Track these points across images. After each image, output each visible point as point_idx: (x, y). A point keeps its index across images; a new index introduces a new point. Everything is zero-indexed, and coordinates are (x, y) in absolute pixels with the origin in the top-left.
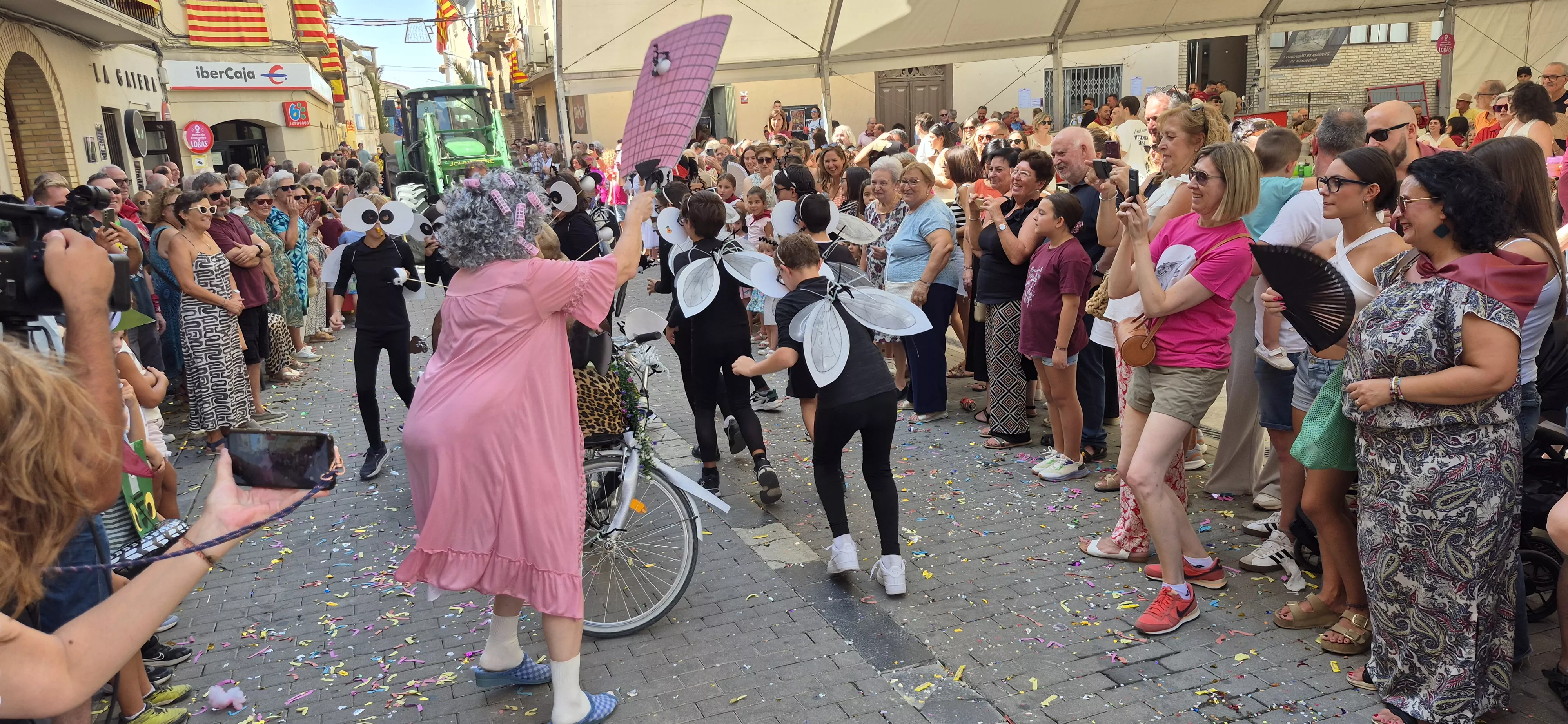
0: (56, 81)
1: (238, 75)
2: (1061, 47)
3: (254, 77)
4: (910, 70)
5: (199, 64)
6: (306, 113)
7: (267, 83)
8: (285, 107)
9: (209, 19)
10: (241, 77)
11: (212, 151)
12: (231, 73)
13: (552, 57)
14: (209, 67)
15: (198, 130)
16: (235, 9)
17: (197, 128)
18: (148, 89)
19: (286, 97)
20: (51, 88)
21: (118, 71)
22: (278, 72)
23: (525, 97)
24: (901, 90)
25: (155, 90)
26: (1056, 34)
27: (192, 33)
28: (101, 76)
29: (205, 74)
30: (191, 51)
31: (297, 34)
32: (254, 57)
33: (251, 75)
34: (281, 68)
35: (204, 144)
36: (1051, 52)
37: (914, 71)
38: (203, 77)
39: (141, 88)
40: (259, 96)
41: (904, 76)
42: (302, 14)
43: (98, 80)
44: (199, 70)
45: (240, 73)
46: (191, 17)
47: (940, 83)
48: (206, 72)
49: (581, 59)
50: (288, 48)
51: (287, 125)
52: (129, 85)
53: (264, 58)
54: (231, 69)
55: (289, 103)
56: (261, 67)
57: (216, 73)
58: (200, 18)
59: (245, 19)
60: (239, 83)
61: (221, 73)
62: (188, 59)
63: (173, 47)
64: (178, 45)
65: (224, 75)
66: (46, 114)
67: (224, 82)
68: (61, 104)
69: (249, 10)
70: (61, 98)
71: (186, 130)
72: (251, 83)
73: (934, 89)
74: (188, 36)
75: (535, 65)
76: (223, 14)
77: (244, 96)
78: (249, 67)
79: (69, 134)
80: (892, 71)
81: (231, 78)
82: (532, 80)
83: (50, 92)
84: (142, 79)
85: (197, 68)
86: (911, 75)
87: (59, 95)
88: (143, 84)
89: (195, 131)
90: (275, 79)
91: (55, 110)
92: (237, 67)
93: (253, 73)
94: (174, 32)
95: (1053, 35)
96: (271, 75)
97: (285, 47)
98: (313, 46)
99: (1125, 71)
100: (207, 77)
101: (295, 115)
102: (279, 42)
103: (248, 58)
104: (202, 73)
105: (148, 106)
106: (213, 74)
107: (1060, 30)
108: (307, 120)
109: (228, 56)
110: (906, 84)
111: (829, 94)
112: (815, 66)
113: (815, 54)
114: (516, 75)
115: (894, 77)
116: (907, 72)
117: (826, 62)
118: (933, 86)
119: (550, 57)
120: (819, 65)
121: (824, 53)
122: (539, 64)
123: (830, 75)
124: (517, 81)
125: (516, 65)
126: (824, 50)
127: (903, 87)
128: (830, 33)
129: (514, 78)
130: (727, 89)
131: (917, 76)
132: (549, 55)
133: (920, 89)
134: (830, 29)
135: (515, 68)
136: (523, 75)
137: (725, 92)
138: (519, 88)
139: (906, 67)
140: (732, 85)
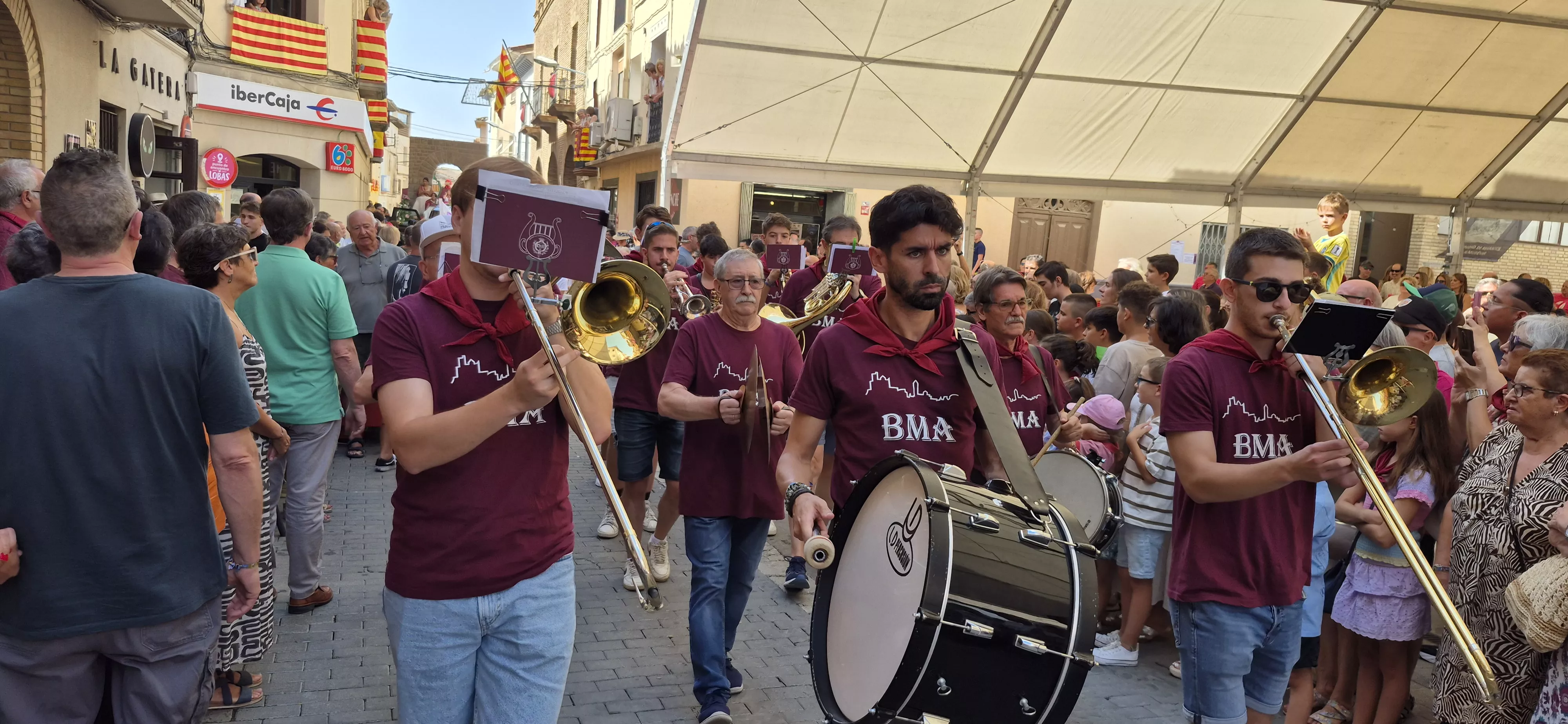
0: (38, 48)
1: (281, 102)
2: (1242, 200)
3: (298, 108)
4: (1054, 202)
5: (236, 82)
6: (352, 159)
7: (313, 116)
8: (329, 147)
9: (257, 32)
10: (283, 105)
11: (234, 186)
12: (272, 99)
14: (247, 87)
15: (220, 159)
16: (290, 26)
17: (220, 157)
18: (169, 94)
19: (332, 137)
20: (28, 56)
21: (133, 61)
22: (326, 106)
24: (1041, 224)
25: (177, 98)
26: (1237, 184)
27: (235, 45)
28: (108, 61)
29: (241, 96)
30: (229, 66)
31: (356, 68)
32: (303, 85)
33: (296, 105)
34: (331, 102)
35: (226, 177)
36: (1227, 204)
37: (1058, 204)
38: (238, 98)
39: (160, 91)
40: (300, 130)
41: (1046, 208)
42: (366, 47)
43: (102, 65)
44: (235, 89)
45: (283, 100)
46: (237, 27)
47: (1084, 221)
48: (243, 93)
49: (700, 136)
50: (344, 82)
51: (328, 168)
52: (145, 83)
53: (315, 88)
54: (273, 94)
55: (334, 144)
56: (308, 98)
57: (255, 97)
58: (246, 30)
59: (299, 40)
60: (280, 112)
61: (261, 96)
62: (224, 75)
63: (209, 58)
64: (215, 56)
65: (263, 99)
66: (13, 91)
67: (262, 108)
68: (39, 82)
69: (307, 30)
70: (41, 73)
71: (206, 156)
72: (294, 114)
73: (1078, 227)
74: (229, 49)
75: (617, 141)
76: (275, 30)
77: (282, 128)
78: (295, 95)
79: (43, 126)
80: (1036, 200)
81: (272, 104)
82: (609, 157)
83: (24, 61)
84: (164, 79)
85: (233, 86)
86: (1054, 208)
87: (37, 69)
88: (164, 87)
89: (217, 160)
90: (323, 114)
91: (27, 88)
92: (281, 93)
93: (298, 103)
94: (214, 40)
95: (1233, 185)
96: (319, 108)
97: (341, 80)
98: (371, 85)
100: (243, 99)
101: (339, 158)
102: (335, 72)
103: (295, 85)
104: (238, 94)
105: (164, 115)
106: (251, 97)
107: (1243, 180)
108: (352, 166)
109: (273, 79)
110: (1047, 217)
111: (975, 216)
112: (962, 182)
113: (965, 168)
114: (582, 152)
115: (1035, 206)
116: (1050, 202)
117: (976, 179)
118: (1077, 223)
119: (636, 135)
120: (967, 181)
121: (976, 169)
122: (621, 142)
123: (979, 195)
124: (582, 159)
125: (586, 141)
126: (977, 165)
127: (1043, 220)
128: (988, 146)
129: (578, 155)
130: (847, 196)
131: (1060, 210)
132: (635, 133)
133: (1063, 226)
134: (989, 142)
135: (582, 145)
136: (593, 152)
137: (844, 199)
138: (584, 166)
139: (1051, 198)
140: (855, 190)
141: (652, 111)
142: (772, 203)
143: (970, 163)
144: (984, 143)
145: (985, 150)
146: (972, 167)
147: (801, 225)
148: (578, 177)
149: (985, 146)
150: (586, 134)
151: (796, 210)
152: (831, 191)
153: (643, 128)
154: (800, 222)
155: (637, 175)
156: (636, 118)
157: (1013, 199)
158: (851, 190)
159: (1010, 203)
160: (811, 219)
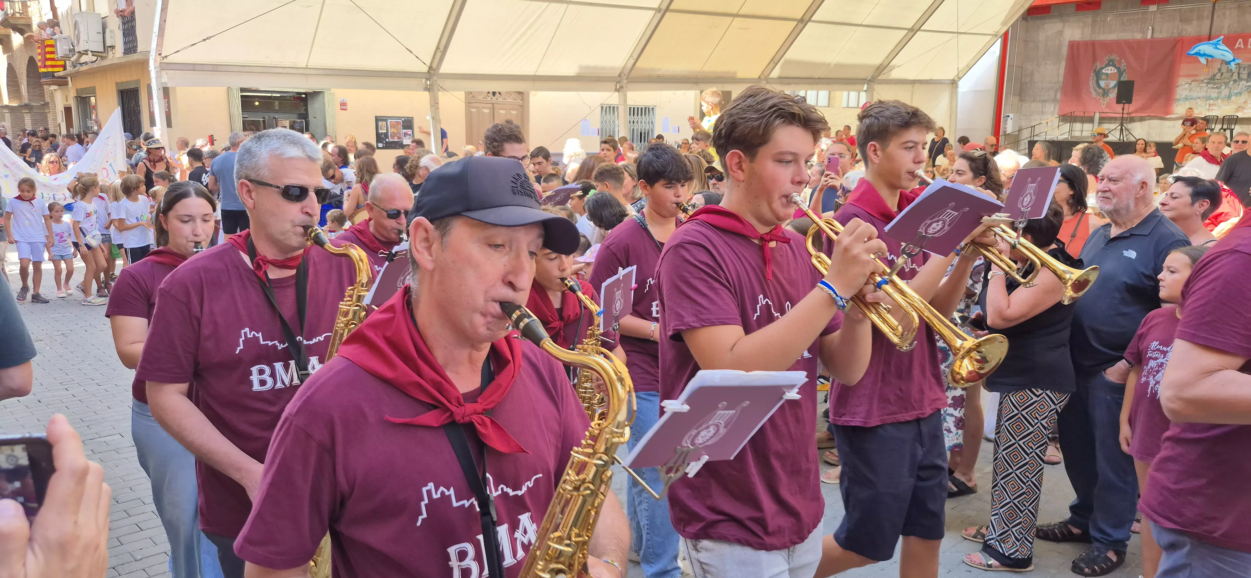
2: (626, 87)
4: (494, 93)
13: (113, 47)
23: (53, 87)
24: (486, 111)
26: (622, 75)
36: (617, 90)
37: (497, 94)
41: (489, 99)
47: (519, 107)
49: (184, 48)
73: (514, 112)
75: (89, 52)
80: (480, 93)
82: (84, 68)
86: (494, 98)
95: (620, 75)
99: (657, 111)
107: (626, 72)
110: (490, 106)
111: (438, 108)
112: (424, 80)
113: (425, 69)
114: (48, 63)
115: (481, 98)
116: (491, 94)
117: (435, 78)
118: (513, 110)
119: (110, 47)
120: (427, 79)
121: (434, 70)
122: (94, 53)
123: (439, 90)
124: (50, 70)
125: (52, 53)
126: (434, 66)
127: (488, 108)
128: (441, 50)
129: (45, 66)
130: (326, 95)
131: (500, 99)
132: (108, 43)
133: (503, 112)
134: (442, 47)
135: (48, 56)
136: (62, 63)
137: (324, 97)
138: (54, 76)
139: (491, 90)
140: (333, 90)
141: (124, 24)
142: (257, 103)
143: (428, 64)
144: (438, 48)
145: (439, 54)
146: (430, 68)
147: (288, 122)
148: (45, 87)
149: (438, 51)
150: (51, 46)
151: (277, 108)
152: (311, 91)
153: (116, 38)
154: (286, 119)
155: (117, 84)
156: (107, 31)
157: (463, 93)
158: (329, 89)
159: (461, 95)
160: (295, 116)
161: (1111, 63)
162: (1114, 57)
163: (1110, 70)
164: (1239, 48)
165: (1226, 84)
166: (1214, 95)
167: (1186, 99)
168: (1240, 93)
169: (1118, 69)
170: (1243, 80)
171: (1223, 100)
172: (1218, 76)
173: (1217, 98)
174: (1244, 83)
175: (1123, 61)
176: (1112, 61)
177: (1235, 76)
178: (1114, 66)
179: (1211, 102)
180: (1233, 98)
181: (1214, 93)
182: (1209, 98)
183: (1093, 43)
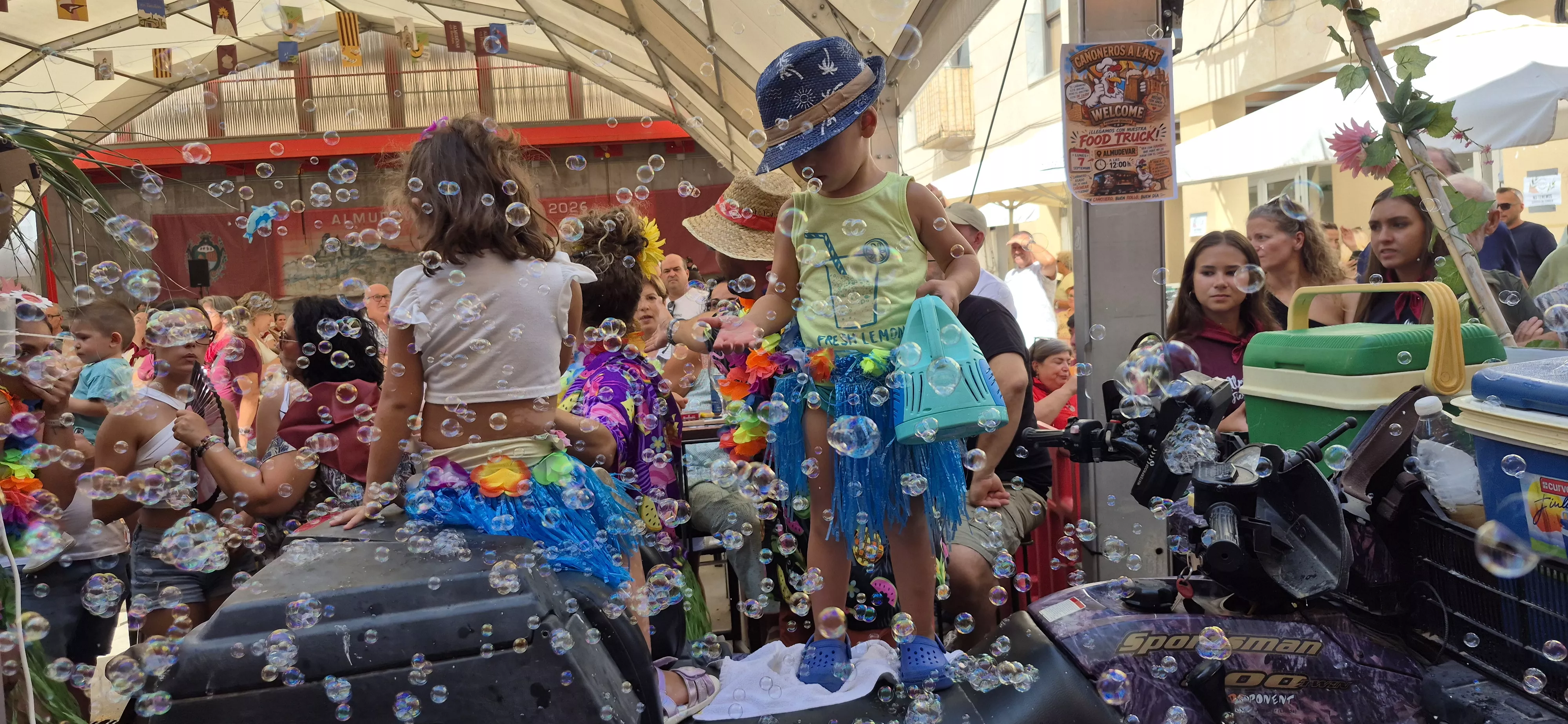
161: (205, 241)
162: (207, 233)
163: (206, 249)
164: (336, 224)
165: (332, 262)
166: (323, 274)
167: (296, 279)
168: (346, 272)
169: (215, 247)
170: (346, 257)
171: (331, 278)
172: (322, 254)
173: (326, 277)
174: (347, 260)
175: (219, 238)
176: (207, 238)
177: (339, 254)
178: (210, 244)
179: (321, 281)
180: (341, 276)
181: (322, 272)
182: (318, 278)
183: (181, 218)
